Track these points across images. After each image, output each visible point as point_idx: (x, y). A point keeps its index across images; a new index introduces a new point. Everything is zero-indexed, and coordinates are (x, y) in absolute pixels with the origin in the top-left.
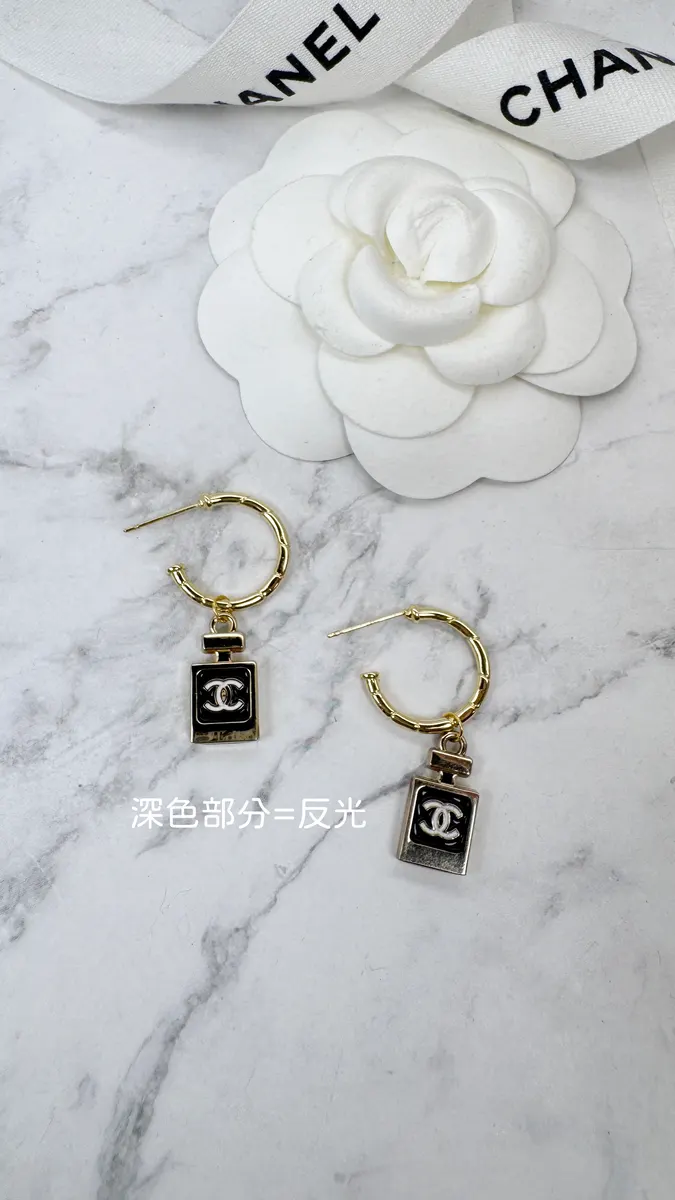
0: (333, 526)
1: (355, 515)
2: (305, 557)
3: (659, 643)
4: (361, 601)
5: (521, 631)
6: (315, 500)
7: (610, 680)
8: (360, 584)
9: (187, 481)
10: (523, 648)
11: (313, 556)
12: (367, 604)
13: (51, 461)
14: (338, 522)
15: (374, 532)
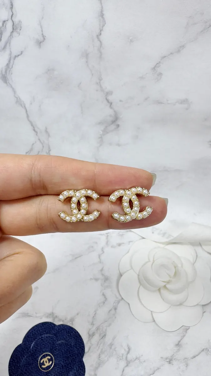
0: (96, 331)
1: (101, 327)
2: (90, 338)
3: (168, 360)
4: (102, 349)
5: (137, 357)
6: (92, 324)
7: (157, 370)
8: (102, 345)
9: (66, 320)
10: (137, 361)
11: (92, 338)
12: (103, 350)
13: (38, 315)
14: (98, 329)
15: (105, 332)
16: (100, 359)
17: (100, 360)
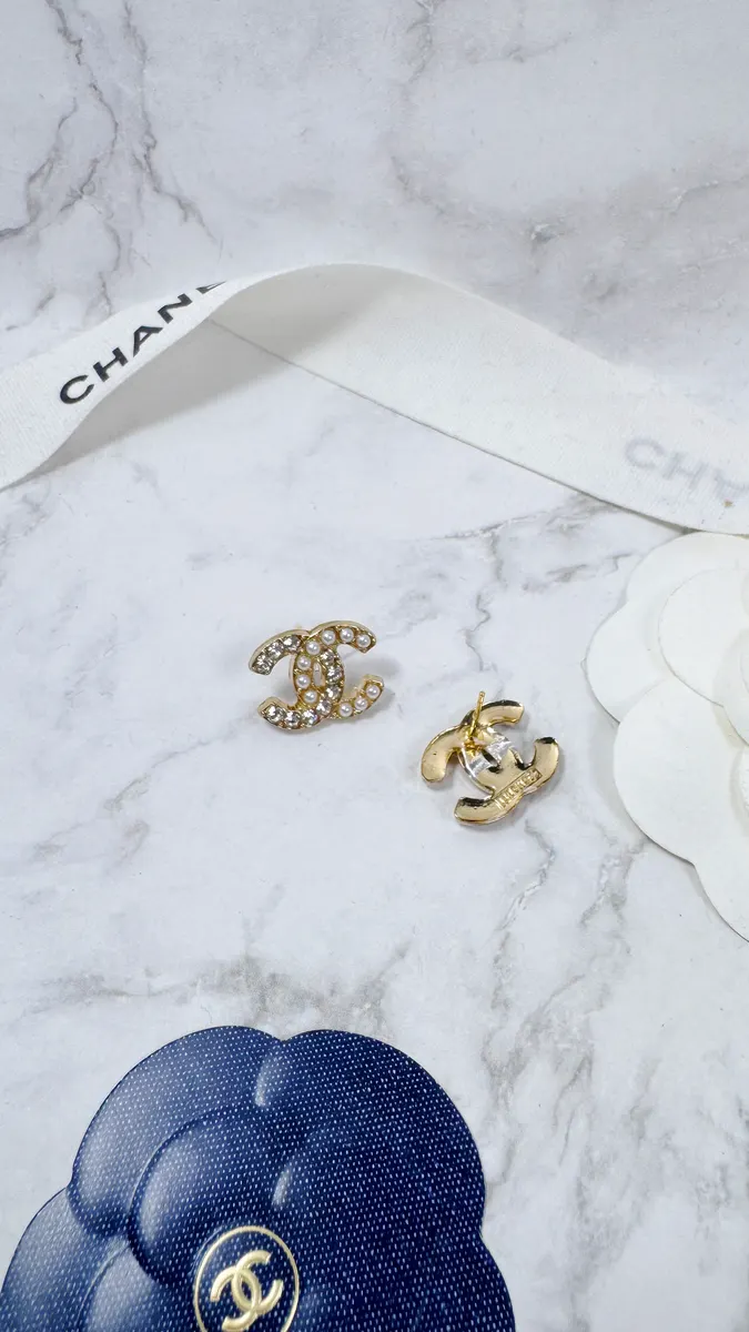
16: (589, 1212)
17: (587, 1221)
